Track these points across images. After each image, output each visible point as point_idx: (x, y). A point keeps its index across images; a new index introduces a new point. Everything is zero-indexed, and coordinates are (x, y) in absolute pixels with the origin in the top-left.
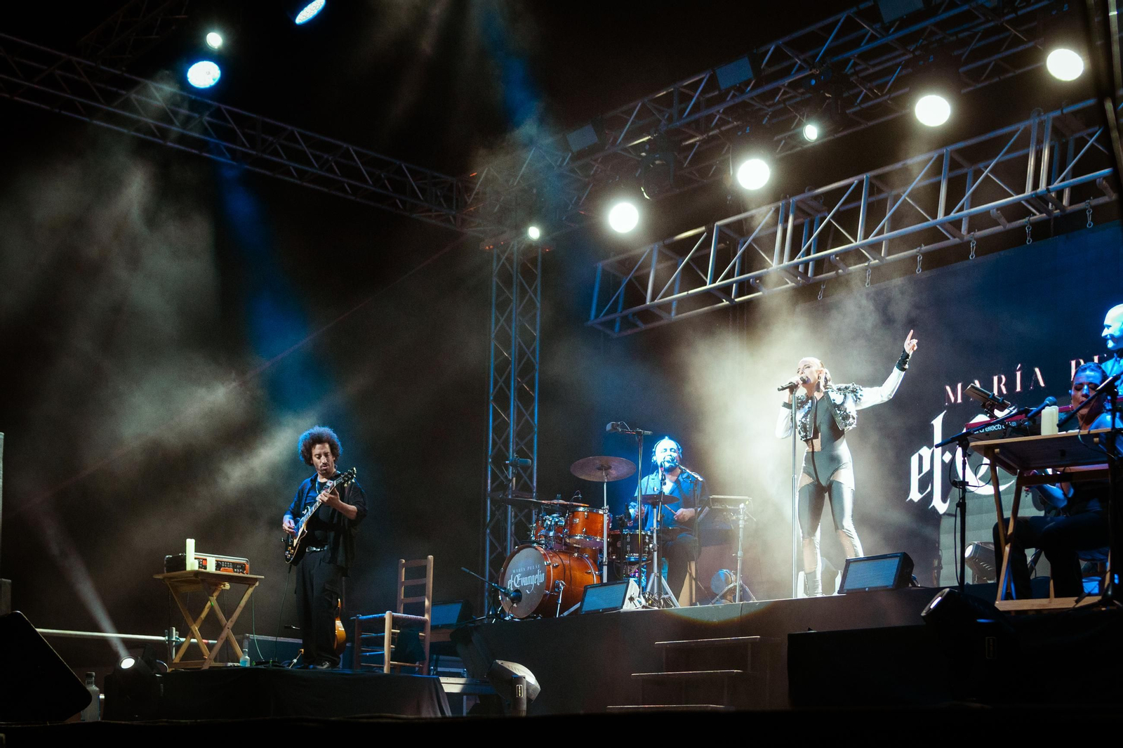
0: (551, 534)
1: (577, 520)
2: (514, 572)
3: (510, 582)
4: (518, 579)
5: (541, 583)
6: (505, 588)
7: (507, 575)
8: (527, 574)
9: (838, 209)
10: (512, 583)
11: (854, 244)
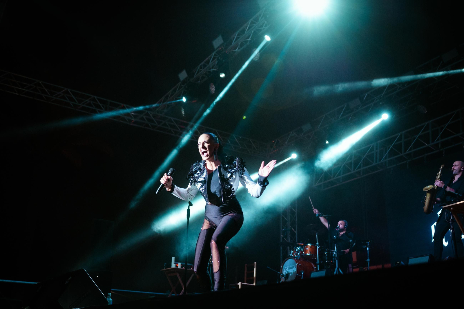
0: (299, 254)
1: (307, 249)
2: (286, 268)
3: (284, 271)
4: (287, 270)
5: (295, 272)
6: (282, 274)
7: (283, 269)
8: (290, 268)
9: (394, 143)
10: (285, 272)
11: (401, 155)
